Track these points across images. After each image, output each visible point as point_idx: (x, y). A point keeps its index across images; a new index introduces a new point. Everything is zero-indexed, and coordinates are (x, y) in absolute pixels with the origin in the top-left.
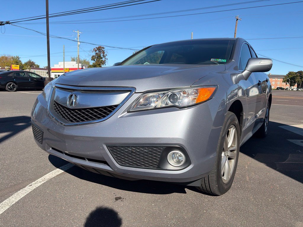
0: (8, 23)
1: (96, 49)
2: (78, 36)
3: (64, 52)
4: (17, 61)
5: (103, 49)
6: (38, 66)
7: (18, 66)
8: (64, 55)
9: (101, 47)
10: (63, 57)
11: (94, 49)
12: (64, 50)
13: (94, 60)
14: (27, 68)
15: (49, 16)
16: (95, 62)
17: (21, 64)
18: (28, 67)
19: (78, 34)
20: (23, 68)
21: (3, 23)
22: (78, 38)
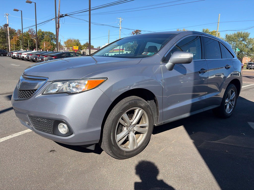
0: (66, 15)
1: (134, 32)
2: (120, 22)
3: (109, 36)
4: (78, 43)
5: (140, 32)
6: (93, 47)
7: (78, 47)
8: (109, 38)
9: (138, 30)
10: (108, 39)
11: (133, 32)
12: (109, 34)
13: (133, 43)
14: (84, 49)
15: (91, 9)
16: (133, 44)
17: (80, 45)
18: (85, 47)
19: (120, 20)
20: (81, 49)
21: (63, 16)
22: (120, 24)
